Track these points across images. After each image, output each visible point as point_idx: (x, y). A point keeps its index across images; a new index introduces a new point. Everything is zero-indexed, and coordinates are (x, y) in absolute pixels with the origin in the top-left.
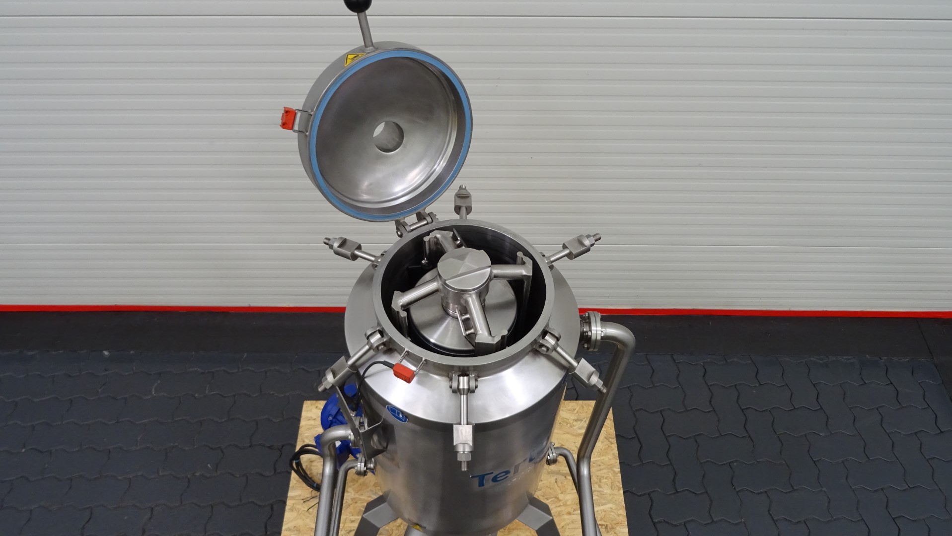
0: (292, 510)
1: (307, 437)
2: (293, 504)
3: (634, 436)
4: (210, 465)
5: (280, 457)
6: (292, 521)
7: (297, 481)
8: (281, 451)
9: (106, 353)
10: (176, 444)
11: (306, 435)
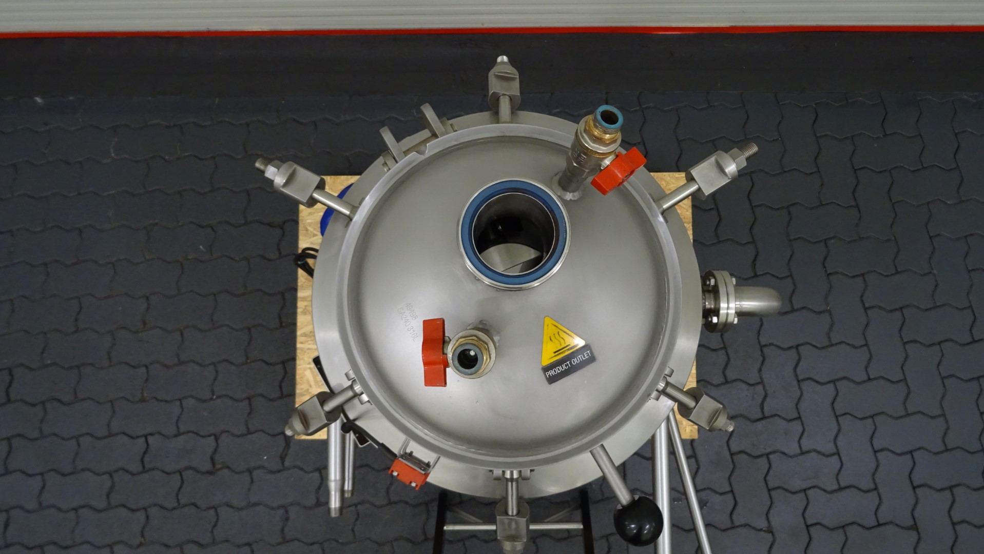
0: (304, 313)
1: (310, 224)
2: (306, 306)
3: (713, 207)
4: (203, 247)
5: (283, 235)
6: (306, 326)
7: (306, 279)
8: (282, 229)
9: (38, 100)
10: (157, 221)
11: (308, 221)
